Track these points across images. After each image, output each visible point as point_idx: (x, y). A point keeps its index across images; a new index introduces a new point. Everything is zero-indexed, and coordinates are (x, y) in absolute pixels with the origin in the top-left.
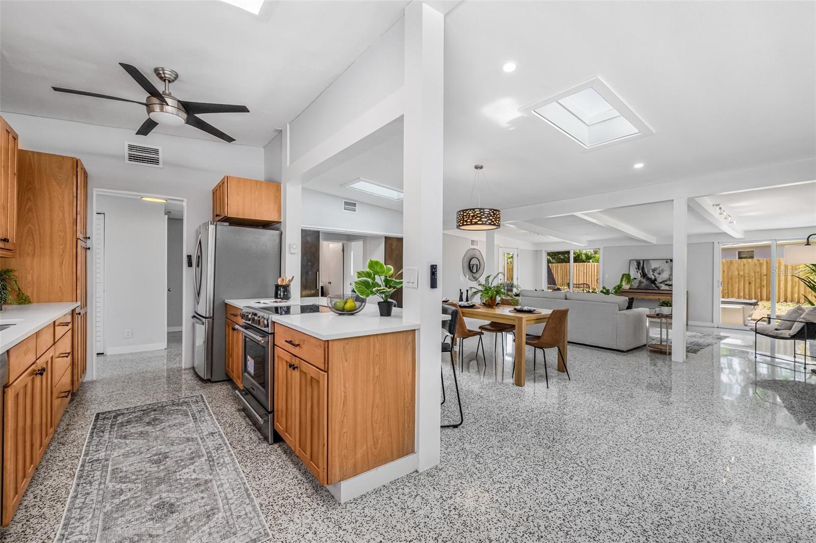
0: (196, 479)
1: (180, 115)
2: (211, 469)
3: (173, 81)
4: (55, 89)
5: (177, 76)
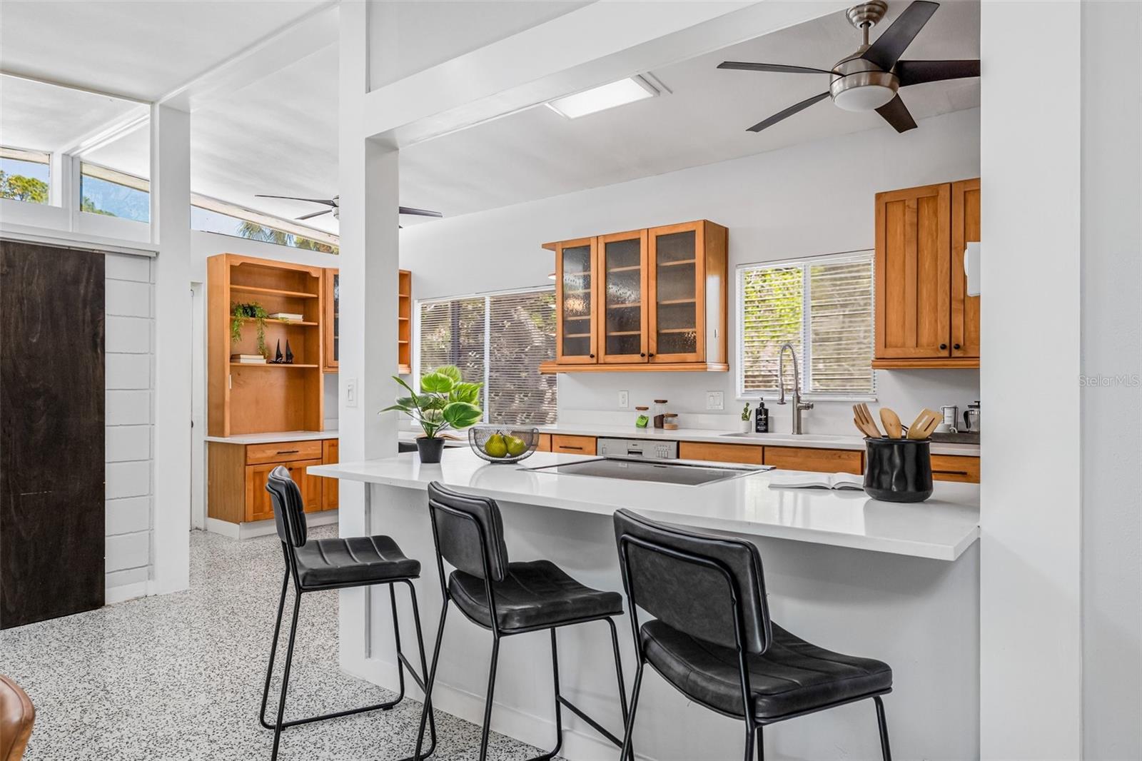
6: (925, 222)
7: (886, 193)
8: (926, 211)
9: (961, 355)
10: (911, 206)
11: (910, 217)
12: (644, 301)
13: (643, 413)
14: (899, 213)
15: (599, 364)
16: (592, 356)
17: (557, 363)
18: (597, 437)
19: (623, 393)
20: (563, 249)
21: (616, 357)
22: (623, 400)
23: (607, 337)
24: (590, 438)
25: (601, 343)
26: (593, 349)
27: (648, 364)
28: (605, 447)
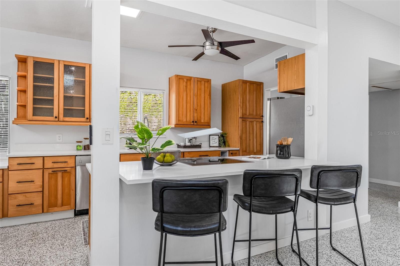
6: (188, 87)
7: (179, 75)
8: (188, 83)
9: (196, 124)
10: (185, 81)
11: (184, 84)
12: (87, 95)
13: (79, 144)
14: (182, 82)
15: (60, 121)
16: (56, 117)
17: (28, 119)
18: (76, 156)
19: (59, 135)
20: (34, 61)
21: (70, 119)
22: (60, 138)
23: (64, 109)
24: (71, 156)
25: (62, 111)
26: (55, 114)
27: (89, 123)
28: (81, 160)
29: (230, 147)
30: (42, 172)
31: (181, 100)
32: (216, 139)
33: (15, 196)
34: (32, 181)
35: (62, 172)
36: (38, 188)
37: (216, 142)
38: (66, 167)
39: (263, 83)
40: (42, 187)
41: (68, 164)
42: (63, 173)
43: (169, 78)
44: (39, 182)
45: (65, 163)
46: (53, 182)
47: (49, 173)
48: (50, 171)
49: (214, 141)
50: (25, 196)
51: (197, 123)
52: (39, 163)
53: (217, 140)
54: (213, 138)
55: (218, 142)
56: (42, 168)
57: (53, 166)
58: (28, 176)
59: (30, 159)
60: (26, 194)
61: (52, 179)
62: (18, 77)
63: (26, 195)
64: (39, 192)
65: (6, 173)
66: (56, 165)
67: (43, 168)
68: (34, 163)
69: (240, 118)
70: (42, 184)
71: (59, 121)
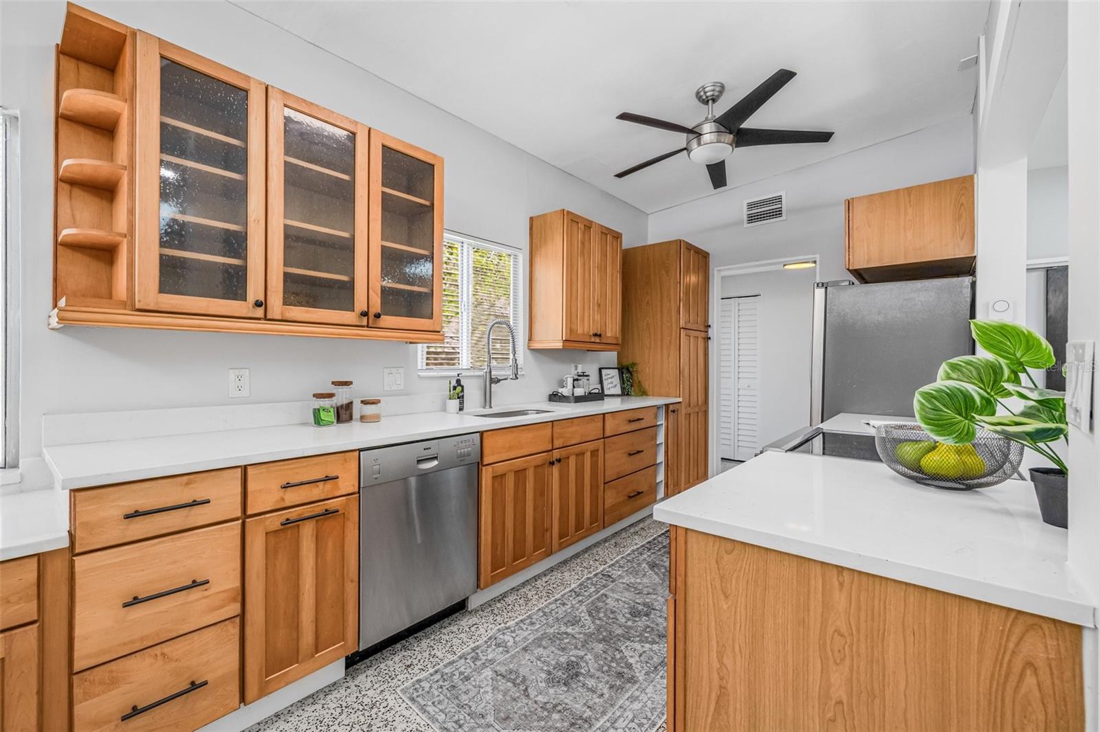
0: (630, 666)
1: (723, 140)
2: (656, 668)
3: (718, 97)
4: (620, 175)
5: (723, 87)
6: (586, 244)
8: (587, 236)
10: (582, 229)
11: (580, 236)
12: (362, 232)
13: (326, 403)
14: (576, 230)
15: (270, 320)
16: (258, 304)
17: (137, 307)
18: (360, 450)
19: (237, 372)
20: (162, 57)
21: (307, 312)
22: (239, 384)
23: (286, 275)
24: (347, 454)
25: (276, 283)
26: (254, 290)
27: (366, 329)
28: (378, 462)
29: (647, 395)
30: (238, 531)
31: (574, 277)
32: (613, 377)
33: (111, 671)
34: (195, 584)
35: (317, 521)
36: (222, 607)
37: (614, 384)
38: (329, 497)
39: (708, 254)
40: (240, 598)
41: (336, 487)
42: (320, 523)
43: (531, 219)
44: (225, 579)
45: (325, 484)
46: (282, 565)
47: (266, 533)
48: (274, 521)
49: (612, 383)
50: (163, 655)
51: (600, 340)
52: (225, 499)
53: (616, 380)
54: (608, 375)
55: (619, 385)
56: (240, 515)
57: (283, 499)
58: (175, 562)
59: (187, 484)
60: (167, 648)
61: (280, 556)
62: (60, 120)
63: (165, 650)
64: (227, 622)
65: (57, 569)
66: (292, 497)
67: (245, 515)
68: (208, 502)
69: (682, 330)
70: (237, 584)
71: (268, 317)
